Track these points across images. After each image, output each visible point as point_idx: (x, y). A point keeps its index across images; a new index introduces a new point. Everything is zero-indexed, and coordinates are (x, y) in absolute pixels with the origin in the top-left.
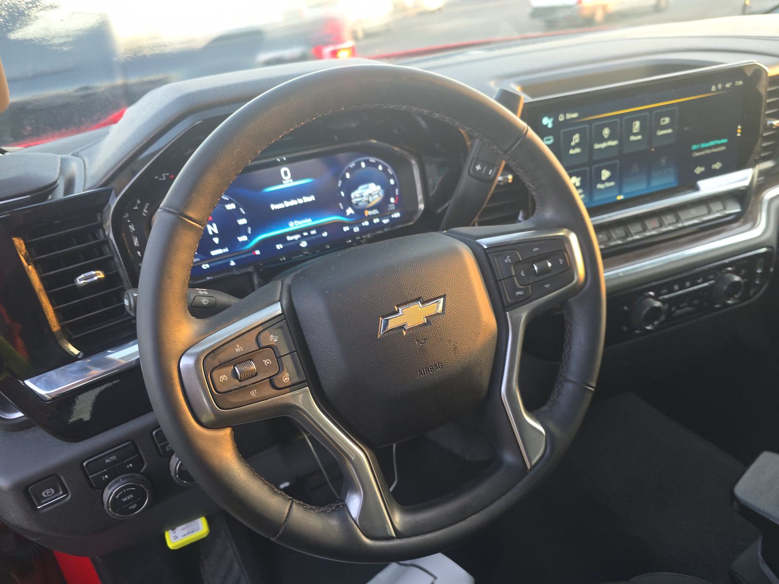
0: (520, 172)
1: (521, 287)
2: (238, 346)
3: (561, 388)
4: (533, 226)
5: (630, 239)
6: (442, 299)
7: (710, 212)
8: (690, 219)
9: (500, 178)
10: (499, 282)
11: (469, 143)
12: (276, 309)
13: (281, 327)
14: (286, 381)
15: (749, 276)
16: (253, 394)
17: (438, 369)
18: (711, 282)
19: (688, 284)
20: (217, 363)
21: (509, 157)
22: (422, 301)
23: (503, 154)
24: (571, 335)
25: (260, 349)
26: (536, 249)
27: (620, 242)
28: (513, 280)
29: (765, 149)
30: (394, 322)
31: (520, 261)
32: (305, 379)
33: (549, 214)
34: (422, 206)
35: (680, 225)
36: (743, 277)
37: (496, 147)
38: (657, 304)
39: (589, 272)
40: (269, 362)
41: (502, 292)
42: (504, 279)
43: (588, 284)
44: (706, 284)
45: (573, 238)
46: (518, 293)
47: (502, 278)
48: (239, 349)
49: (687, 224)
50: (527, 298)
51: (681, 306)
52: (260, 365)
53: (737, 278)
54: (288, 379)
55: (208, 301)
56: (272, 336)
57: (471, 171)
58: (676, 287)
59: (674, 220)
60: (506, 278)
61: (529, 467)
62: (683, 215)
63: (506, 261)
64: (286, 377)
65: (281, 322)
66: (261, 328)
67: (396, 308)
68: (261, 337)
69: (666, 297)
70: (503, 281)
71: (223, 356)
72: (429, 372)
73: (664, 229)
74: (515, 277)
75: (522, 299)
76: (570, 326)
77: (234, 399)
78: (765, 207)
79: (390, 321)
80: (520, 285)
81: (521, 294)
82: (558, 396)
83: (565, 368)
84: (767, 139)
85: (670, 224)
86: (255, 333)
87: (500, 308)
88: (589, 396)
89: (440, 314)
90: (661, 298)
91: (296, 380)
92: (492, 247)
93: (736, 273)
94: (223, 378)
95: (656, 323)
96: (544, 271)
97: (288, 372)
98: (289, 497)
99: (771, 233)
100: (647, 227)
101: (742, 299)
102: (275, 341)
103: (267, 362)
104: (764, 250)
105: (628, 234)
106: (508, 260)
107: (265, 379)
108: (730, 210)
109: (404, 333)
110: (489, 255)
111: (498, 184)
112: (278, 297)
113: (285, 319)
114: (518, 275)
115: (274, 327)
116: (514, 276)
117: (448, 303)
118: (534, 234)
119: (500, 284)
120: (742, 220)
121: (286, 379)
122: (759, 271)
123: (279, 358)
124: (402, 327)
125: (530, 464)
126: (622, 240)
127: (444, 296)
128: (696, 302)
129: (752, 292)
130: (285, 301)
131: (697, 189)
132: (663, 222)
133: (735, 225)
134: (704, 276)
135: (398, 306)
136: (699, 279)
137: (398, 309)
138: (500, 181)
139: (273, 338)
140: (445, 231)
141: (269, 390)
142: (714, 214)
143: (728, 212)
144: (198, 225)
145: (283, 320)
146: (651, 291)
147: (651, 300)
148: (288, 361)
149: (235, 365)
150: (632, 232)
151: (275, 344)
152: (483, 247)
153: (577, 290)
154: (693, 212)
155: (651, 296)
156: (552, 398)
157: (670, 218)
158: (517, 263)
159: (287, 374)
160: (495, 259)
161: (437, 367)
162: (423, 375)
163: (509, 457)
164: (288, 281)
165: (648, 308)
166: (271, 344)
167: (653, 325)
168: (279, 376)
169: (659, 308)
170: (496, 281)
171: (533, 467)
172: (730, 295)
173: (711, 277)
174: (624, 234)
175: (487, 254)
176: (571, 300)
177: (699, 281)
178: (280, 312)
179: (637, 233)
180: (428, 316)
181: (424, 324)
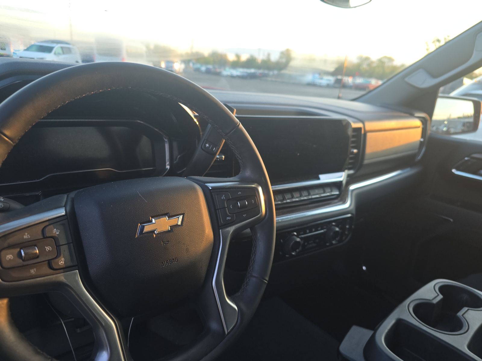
0: (233, 148)
1: (230, 215)
2: (26, 234)
3: (249, 280)
4: (238, 180)
5: (285, 202)
6: (182, 216)
7: (324, 192)
8: (315, 195)
9: (218, 156)
10: (217, 211)
11: (201, 133)
12: (62, 212)
13: (63, 224)
14: (61, 264)
15: (343, 228)
16: (33, 271)
17: (175, 262)
18: (325, 230)
19: (314, 230)
20: (6, 244)
21: (228, 138)
22: (169, 216)
23: (224, 136)
24: (256, 248)
25: (44, 238)
26: (240, 193)
27: (280, 202)
28: (226, 209)
29: (350, 164)
30: (148, 228)
31: (230, 199)
32: (77, 264)
33: (248, 173)
34: (168, 167)
35: (310, 197)
36: (340, 229)
37: (221, 131)
38: (298, 240)
39: (267, 210)
40: (50, 249)
41: (218, 216)
42: (220, 209)
43: (267, 217)
44: (322, 231)
45: (260, 189)
46: (228, 218)
47: (219, 208)
48: (26, 236)
49: (313, 197)
50: (233, 222)
51: (310, 242)
52: (42, 250)
53: (337, 229)
54: (63, 262)
55: (3, 206)
56: (55, 230)
57: (203, 147)
58: (308, 231)
59: (307, 194)
60: (221, 209)
61: (226, 333)
62: (312, 192)
63: (222, 198)
64: (62, 261)
65: (64, 221)
66: (47, 223)
67: (151, 218)
68: (47, 229)
69: (303, 236)
70: (219, 210)
71: (12, 240)
72: (168, 264)
73: (302, 198)
74: (227, 209)
75: (229, 222)
76: (256, 242)
77: (15, 274)
78: (350, 193)
79: (145, 227)
80: (229, 213)
81: (230, 219)
82: (246, 286)
83: (251, 268)
84: (351, 158)
85: (305, 196)
86: (42, 226)
87: (216, 226)
88: (264, 286)
89: (180, 225)
90: (300, 236)
91: (69, 264)
92: (214, 188)
93: (337, 226)
94: (10, 257)
95: (297, 250)
96: (243, 206)
97: (64, 257)
98: (49, 357)
99: (353, 206)
100: (294, 196)
101: (339, 241)
102: (57, 233)
103: (48, 248)
104: (349, 215)
105: (284, 199)
106: (223, 197)
107: (44, 261)
108: (334, 192)
109: (154, 236)
110: (213, 193)
111: (217, 159)
112: (64, 204)
113: (67, 219)
114: (228, 207)
115: (58, 223)
116: (226, 207)
117: (185, 219)
118: (239, 184)
119: (217, 212)
120: (339, 199)
121: (61, 262)
122: (347, 227)
123: (58, 246)
124: (153, 232)
125: (228, 331)
126: (281, 202)
127: (183, 214)
128: (317, 241)
129: (344, 238)
130: (68, 208)
131: (319, 179)
132: (302, 194)
133: (336, 201)
134: (322, 226)
135: (152, 217)
136: (319, 228)
137: (152, 219)
138: (217, 158)
139: (56, 232)
140: (185, 178)
141: (46, 269)
142: (326, 193)
143: (333, 193)
144: (10, 141)
145: (66, 219)
146: (295, 232)
147: (295, 237)
148: (65, 249)
149: (21, 249)
150: (286, 198)
151: (57, 236)
152: (209, 188)
153: (260, 220)
154: (317, 191)
155: (294, 235)
156: (243, 288)
157: (305, 193)
158: (228, 200)
159: (63, 259)
160: (216, 196)
161: (174, 261)
162: (164, 266)
163: (214, 326)
164: (72, 195)
165: (293, 241)
166: (53, 235)
167: (296, 252)
168: (57, 260)
169: (299, 242)
170: (215, 210)
171: (228, 333)
172: (334, 239)
173: (325, 227)
174: (282, 199)
175: (211, 193)
176: (256, 226)
177: (319, 229)
178: (64, 213)
179: (288, 199)
180: (172, 226)
181: (169, 231)
